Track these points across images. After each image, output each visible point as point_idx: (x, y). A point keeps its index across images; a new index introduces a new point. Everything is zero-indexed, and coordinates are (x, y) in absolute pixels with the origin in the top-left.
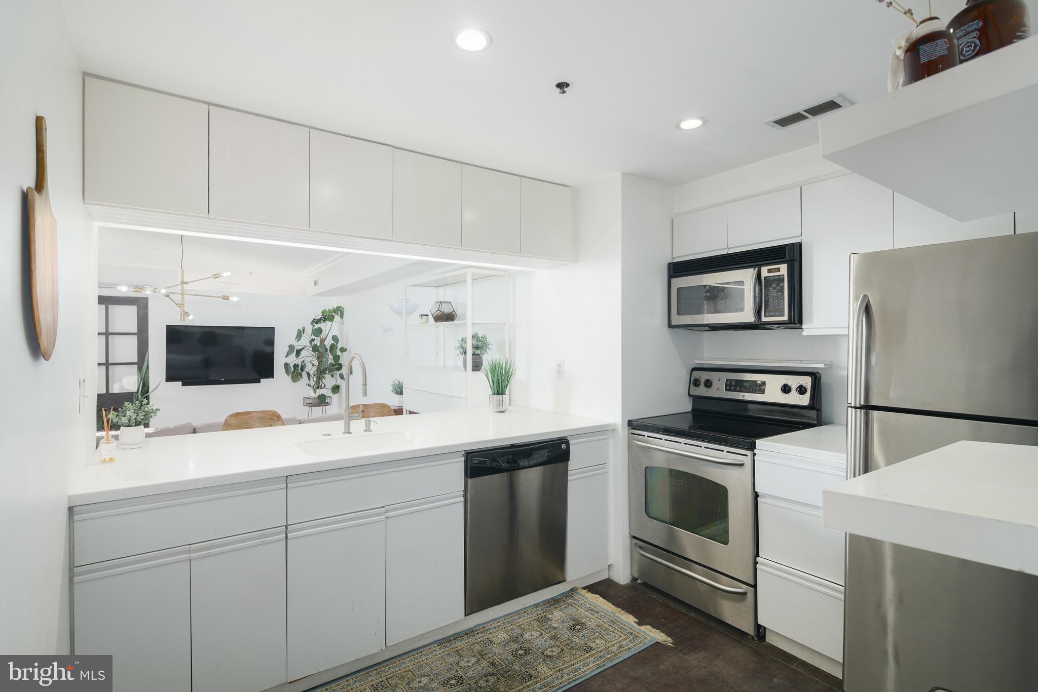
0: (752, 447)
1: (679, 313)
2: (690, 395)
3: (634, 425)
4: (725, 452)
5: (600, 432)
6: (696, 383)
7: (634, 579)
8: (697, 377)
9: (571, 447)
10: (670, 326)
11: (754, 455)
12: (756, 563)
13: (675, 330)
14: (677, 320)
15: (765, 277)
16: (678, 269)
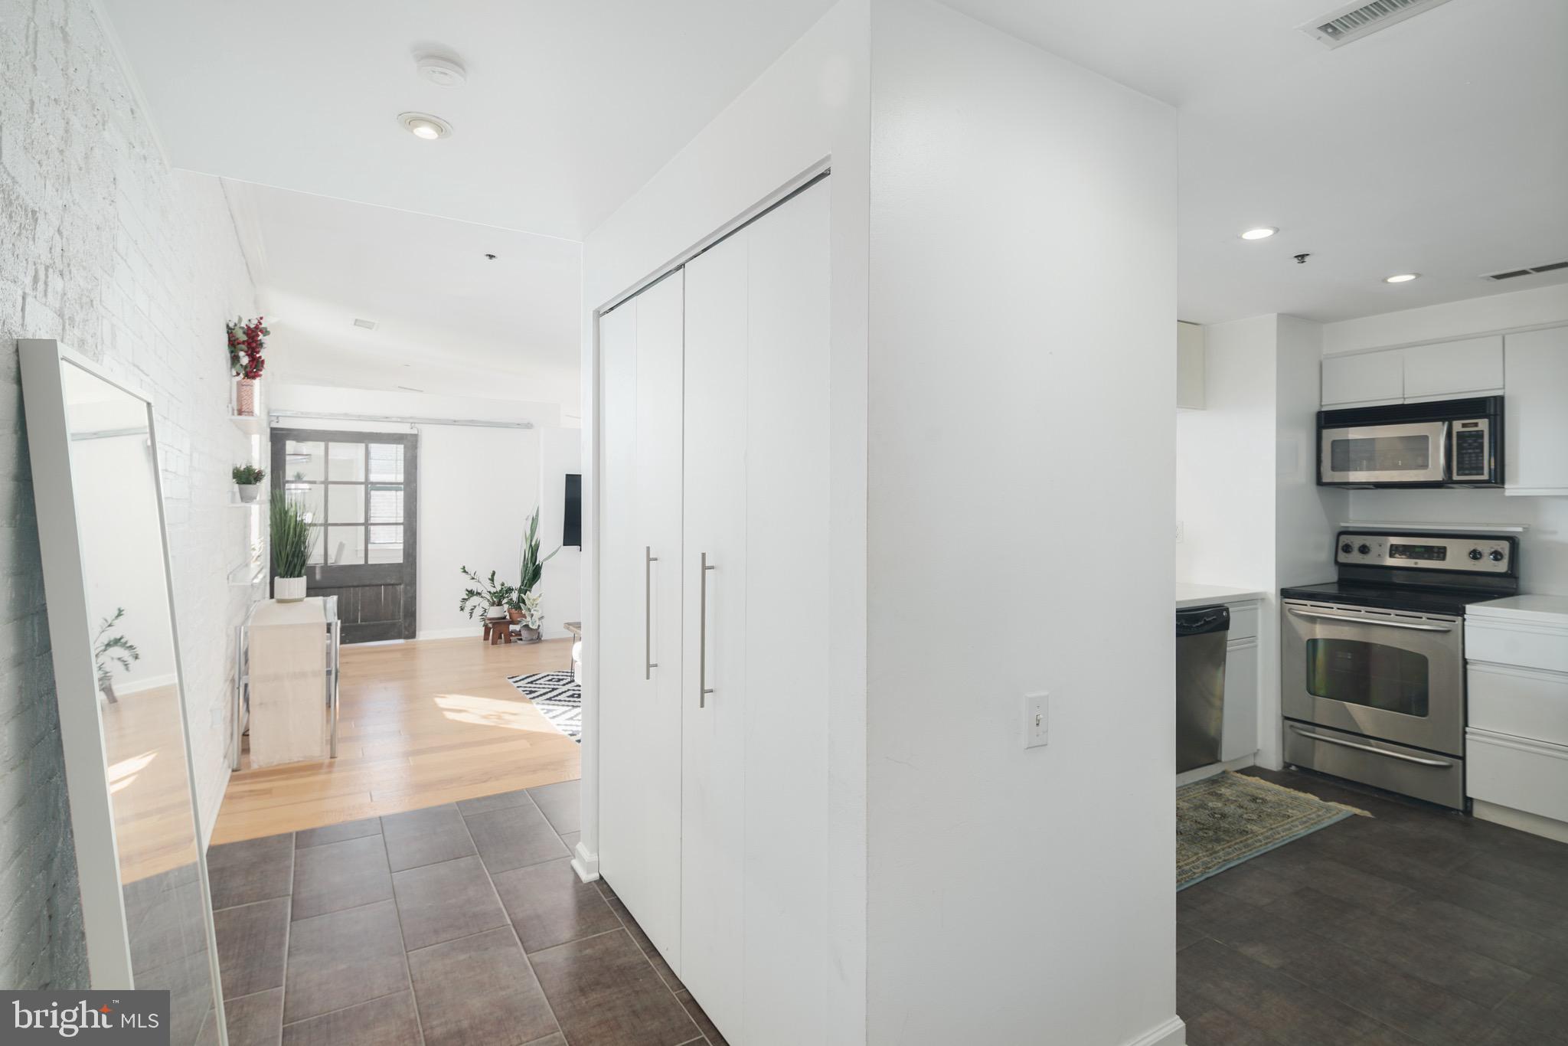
0: (1461, 612)
1: (1333, 469)
2: (1336, 562)
3: (1285, 593)
4: (1424, 619)
5: (1251, 601)
6: (1347, 549)
7: (1287, 766)
8: (1347, 542)
9: (1231, 615)
10: (1319, 482)
11: (1464, 620)
12: (1465, 733)
13: (1324, 488)
14: (1329, 476)
15: (1458, 432)
16: (1328, 419)
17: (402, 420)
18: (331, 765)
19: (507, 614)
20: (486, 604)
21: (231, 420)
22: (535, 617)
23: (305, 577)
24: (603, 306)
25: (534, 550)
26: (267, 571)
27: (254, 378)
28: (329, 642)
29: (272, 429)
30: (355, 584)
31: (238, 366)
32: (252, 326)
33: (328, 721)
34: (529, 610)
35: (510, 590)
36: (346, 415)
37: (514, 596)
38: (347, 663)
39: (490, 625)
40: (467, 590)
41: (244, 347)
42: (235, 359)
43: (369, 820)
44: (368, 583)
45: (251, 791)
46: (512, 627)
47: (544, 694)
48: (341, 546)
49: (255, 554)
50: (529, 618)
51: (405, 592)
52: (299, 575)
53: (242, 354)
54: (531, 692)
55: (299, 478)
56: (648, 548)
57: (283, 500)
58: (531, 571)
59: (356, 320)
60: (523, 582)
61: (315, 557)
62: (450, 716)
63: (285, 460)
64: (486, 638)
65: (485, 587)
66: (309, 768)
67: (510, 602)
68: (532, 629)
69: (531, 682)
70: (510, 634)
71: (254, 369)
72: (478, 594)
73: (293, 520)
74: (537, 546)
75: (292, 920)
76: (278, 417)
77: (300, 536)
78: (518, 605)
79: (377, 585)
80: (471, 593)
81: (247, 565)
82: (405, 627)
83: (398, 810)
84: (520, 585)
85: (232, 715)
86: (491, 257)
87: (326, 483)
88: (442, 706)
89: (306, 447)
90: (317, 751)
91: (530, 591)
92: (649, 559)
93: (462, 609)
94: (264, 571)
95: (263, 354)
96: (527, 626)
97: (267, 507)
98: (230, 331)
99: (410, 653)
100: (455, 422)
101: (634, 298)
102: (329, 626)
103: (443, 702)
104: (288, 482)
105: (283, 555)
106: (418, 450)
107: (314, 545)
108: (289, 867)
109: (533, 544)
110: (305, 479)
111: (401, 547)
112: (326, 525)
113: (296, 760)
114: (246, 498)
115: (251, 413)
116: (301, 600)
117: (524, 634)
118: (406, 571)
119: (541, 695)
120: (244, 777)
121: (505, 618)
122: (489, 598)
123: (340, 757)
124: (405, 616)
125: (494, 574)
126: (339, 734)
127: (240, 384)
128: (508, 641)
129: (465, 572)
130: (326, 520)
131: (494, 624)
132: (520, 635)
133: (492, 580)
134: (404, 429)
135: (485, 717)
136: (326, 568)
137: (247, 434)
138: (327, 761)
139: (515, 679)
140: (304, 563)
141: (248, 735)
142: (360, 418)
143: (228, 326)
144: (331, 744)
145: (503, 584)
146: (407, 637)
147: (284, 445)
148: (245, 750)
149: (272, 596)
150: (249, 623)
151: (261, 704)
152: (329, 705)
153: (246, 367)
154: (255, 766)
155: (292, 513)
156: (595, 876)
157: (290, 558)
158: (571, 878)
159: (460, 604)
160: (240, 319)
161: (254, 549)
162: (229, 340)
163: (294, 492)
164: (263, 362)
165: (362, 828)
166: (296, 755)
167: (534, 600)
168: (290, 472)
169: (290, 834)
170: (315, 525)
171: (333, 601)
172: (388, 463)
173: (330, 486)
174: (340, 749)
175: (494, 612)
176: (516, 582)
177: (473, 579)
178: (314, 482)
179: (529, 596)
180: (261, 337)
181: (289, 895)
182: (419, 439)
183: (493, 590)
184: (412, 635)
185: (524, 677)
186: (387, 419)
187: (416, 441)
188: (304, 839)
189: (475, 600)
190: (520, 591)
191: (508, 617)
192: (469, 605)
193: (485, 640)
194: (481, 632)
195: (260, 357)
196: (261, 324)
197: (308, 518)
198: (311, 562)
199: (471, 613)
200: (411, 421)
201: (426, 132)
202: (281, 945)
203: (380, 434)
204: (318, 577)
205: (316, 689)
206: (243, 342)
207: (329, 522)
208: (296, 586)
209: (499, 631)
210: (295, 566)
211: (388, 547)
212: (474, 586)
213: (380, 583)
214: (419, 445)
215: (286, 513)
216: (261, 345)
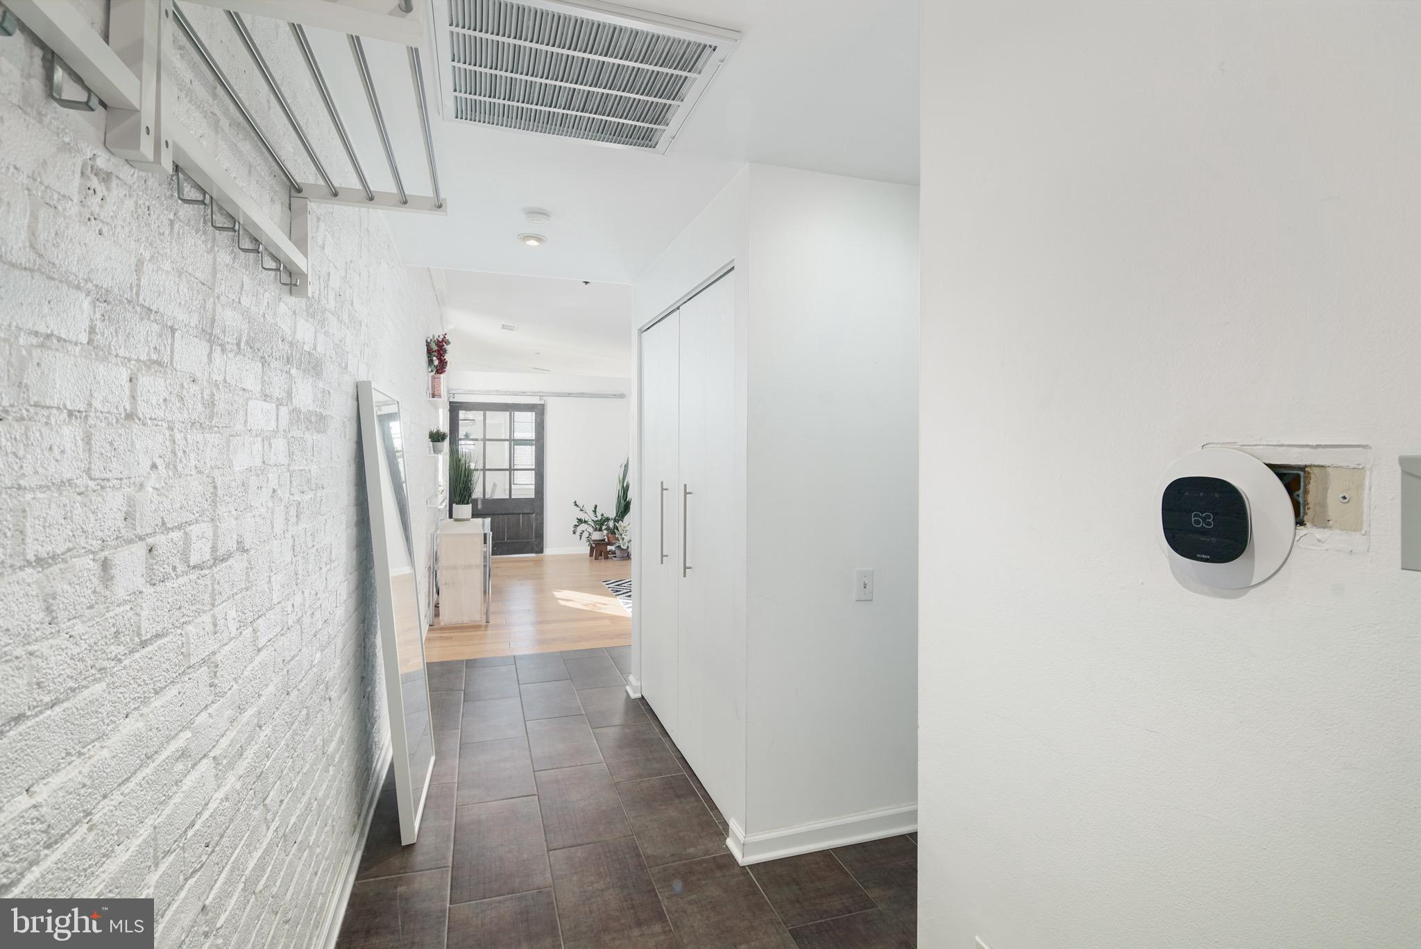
17: (534, 394)
18: (486, 626)
19: (606, 537)
20: (591, 530)
21: (429, 401)
22: (626, 541)
23: (471, 505)
24: (643, 326)
25: (625, 490)
26: (447, 501)
27: (441, 373)
28: (485, 549)
29: (450, 403)
30: (503, 513)
31: (433, 366)
32: (440, 340)
33: (484, 602)
34: (621, 535)
35: (608, 519)
36: (497, 391)
37: (611, 524)
38: (498, 567)
39: (594, 545)
40: (578, 519)
41: (436, 354)
42: (430, 362)
43: (508, 657)
44: (511, 512)
45: (441, 637)
46: (609, 548)
47: (626, 593)
48: (495, 485)
49: (441, 489)
50: (621, 541)
51: (536, 520)
52: (468, 503)
53: (435, 358)
54: (617, 591)
55: (467, 437)
56: (662, 483)
57: (457, 451)
58: (623, 506)
59: (503, 325)
60: (617, 514)
61: (477, 493)
62: (562, 603)
63: (458, 424)
64: (591, 555)
65: (589, 517)
66: (476, 627)
67: (608, 529)
68: (623, 549)
69: (618, 585)
70: (608, 552)
71: (441, 368)
72: (586, 522)
73: (464, 466)
74: (628, 486)
75: (464, 701)
76: (454, 394)
77: (468, 477)
78: (612, 531)
79: (517, 514)
80: (580, 521)
81: (436, 496)
82: (536, 545)
83: (526, 652)
84: (615, 515)
85: (429, 592)
86: (586, 283)
87: (485, 440)
88: (558, 597)
89: (471, 415)
90: (478, 617)
91: (622, 521)
92: (663, 489)
93: (574, 533)
94: (445, 501)
95: (447, 357)
96: (619, 547)
97: (448, 457)
98: (428, 344)
99: (539, 563)
100: (570, 395)
101: (658, 324)
102: (485, 535)
103: (557, 594)
104: (461, 439)
105: (458, 488)
106: (545, 415)
107: (476, 483)
108: (462, 677)
109: (625, 485)
110: (470, 437)
111: (533, 487)
112: (484, 470)
113: (466, 622)
114: (436, 451)
115: (440, 396)
116: (468, 520)
117: (618, 553)
118: (536, 505)
119: (623, 593)
120: (437, 629)
121: (604, 540)
122: (593, 525)
123: (492, 622)
124: (536, 537)
125: (596, 507)
126: (492, 609)
127: (433, 378)
128: (606, 558)
129: (576, 505)
130: (484, 466)
131: (596, 544)
132: (615, 553)
133: (595, 511)
134: (535, 400)
135: (585, 605)
136: (485, 501)
137: (436, 408)
138: (484, 623)
139: (607, 583)
140: (470, 496)
141: (438, 607)
142: (506, 393)
143: (427, 341)
144: (487, 615)
145: (602, 515)
146: (537, 552)
147: (458, 413)
148: (437, 615)
149: (451, 516)
150: (438, 532)
151: (446, 584)
152: (485, 592)
153: (437, 366)
154: (442, 624)
155: (463, 461)
156: (639, 695)
157: (462, 492)
158: (625, 695)
159: (572, 529)
160: (434, 337)
161: (440, 486)
162: (428, 350)
163: (465, 447)
164: (446, 362)
165: (504, 661)
166: (465, 619)
167: (624, 527)
168: (461, 434)
169: (463, 661)
170: (477, 470)
171: (488, 520)
172: (525, 425)
173: (487, 442)
174: (491, 617)
175: (596, 536)
176: (612, 513)
177: (582, 510)
178: (477, 440)
179: (620, 525)
180: (446, 346)
181: (462, 690)
182: (546, 407)
183: (595, 519)
184: (541, 551)
185: (614, 581)
186: (524, 394)
187: (543, 409)
188: (470, 664)
189: (583, 527)
190: (615, 520)
191: (606, 540)
192: (579, 530)
193: (590, 556)
194: (588, 552)
195: (445, 359)
196: (445, 337)
197: (472, 466)
198: (474, 496)
199: (581, 536)
200: (540, 394)
201: (533, 243)
202: (458, 712)
203: (520, 404)
204: (480, 507)
205: (478, 575)
206: (435, 351)
207: (487, 468)
208: (464, 510)
209: (599, 550)
210: (465, 496)
211: (524, 486)
212: (583, 516)
213: (520, 512)
214: (545, 412)
215: (460, 461)
216: (445, 351)
